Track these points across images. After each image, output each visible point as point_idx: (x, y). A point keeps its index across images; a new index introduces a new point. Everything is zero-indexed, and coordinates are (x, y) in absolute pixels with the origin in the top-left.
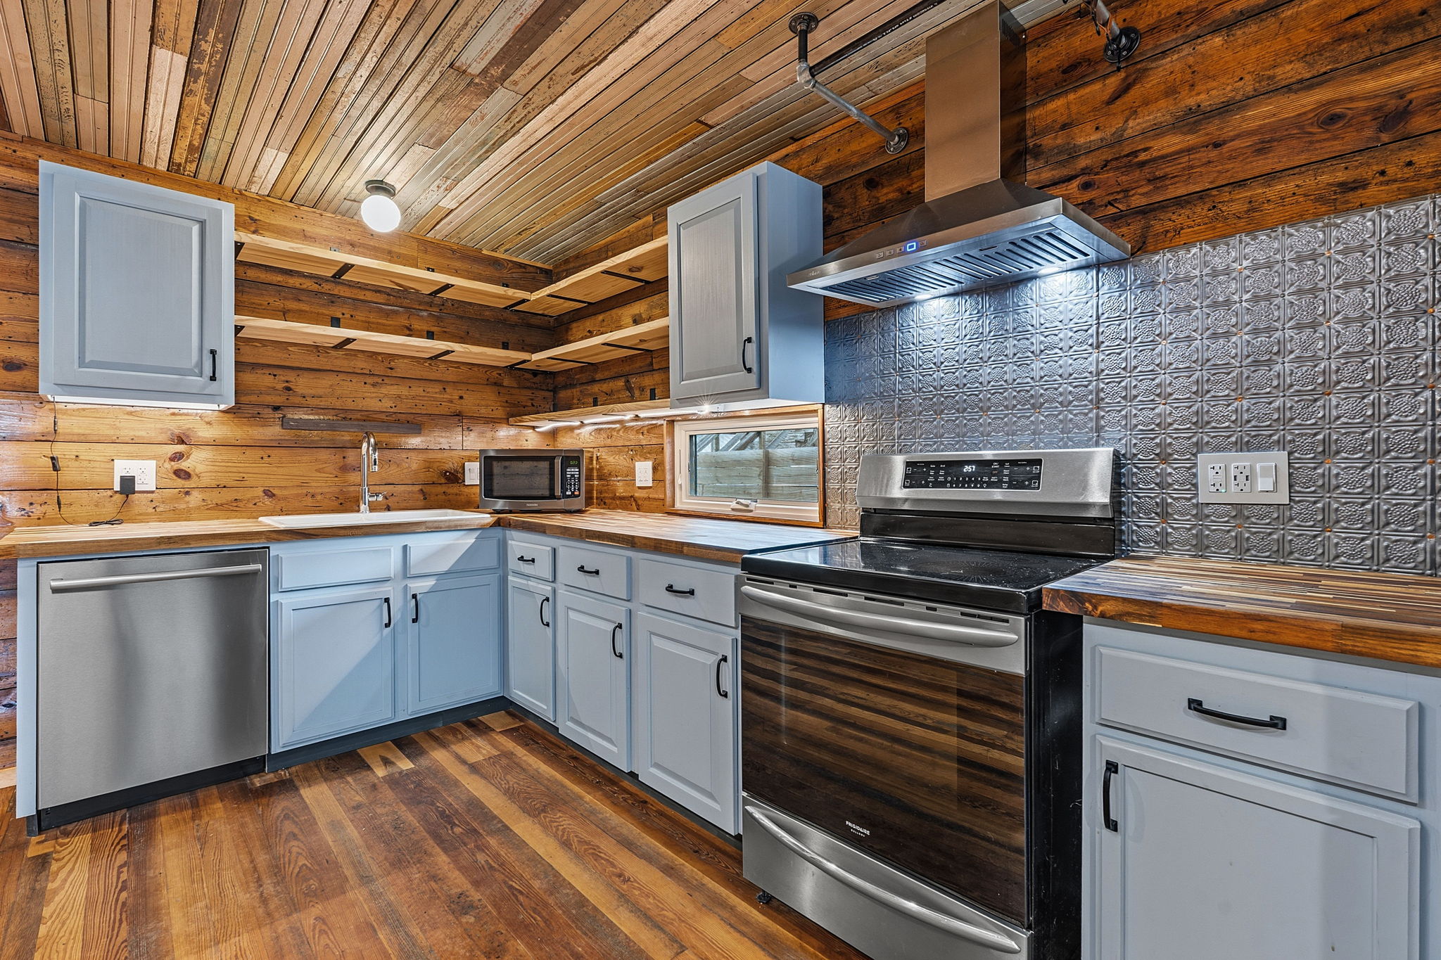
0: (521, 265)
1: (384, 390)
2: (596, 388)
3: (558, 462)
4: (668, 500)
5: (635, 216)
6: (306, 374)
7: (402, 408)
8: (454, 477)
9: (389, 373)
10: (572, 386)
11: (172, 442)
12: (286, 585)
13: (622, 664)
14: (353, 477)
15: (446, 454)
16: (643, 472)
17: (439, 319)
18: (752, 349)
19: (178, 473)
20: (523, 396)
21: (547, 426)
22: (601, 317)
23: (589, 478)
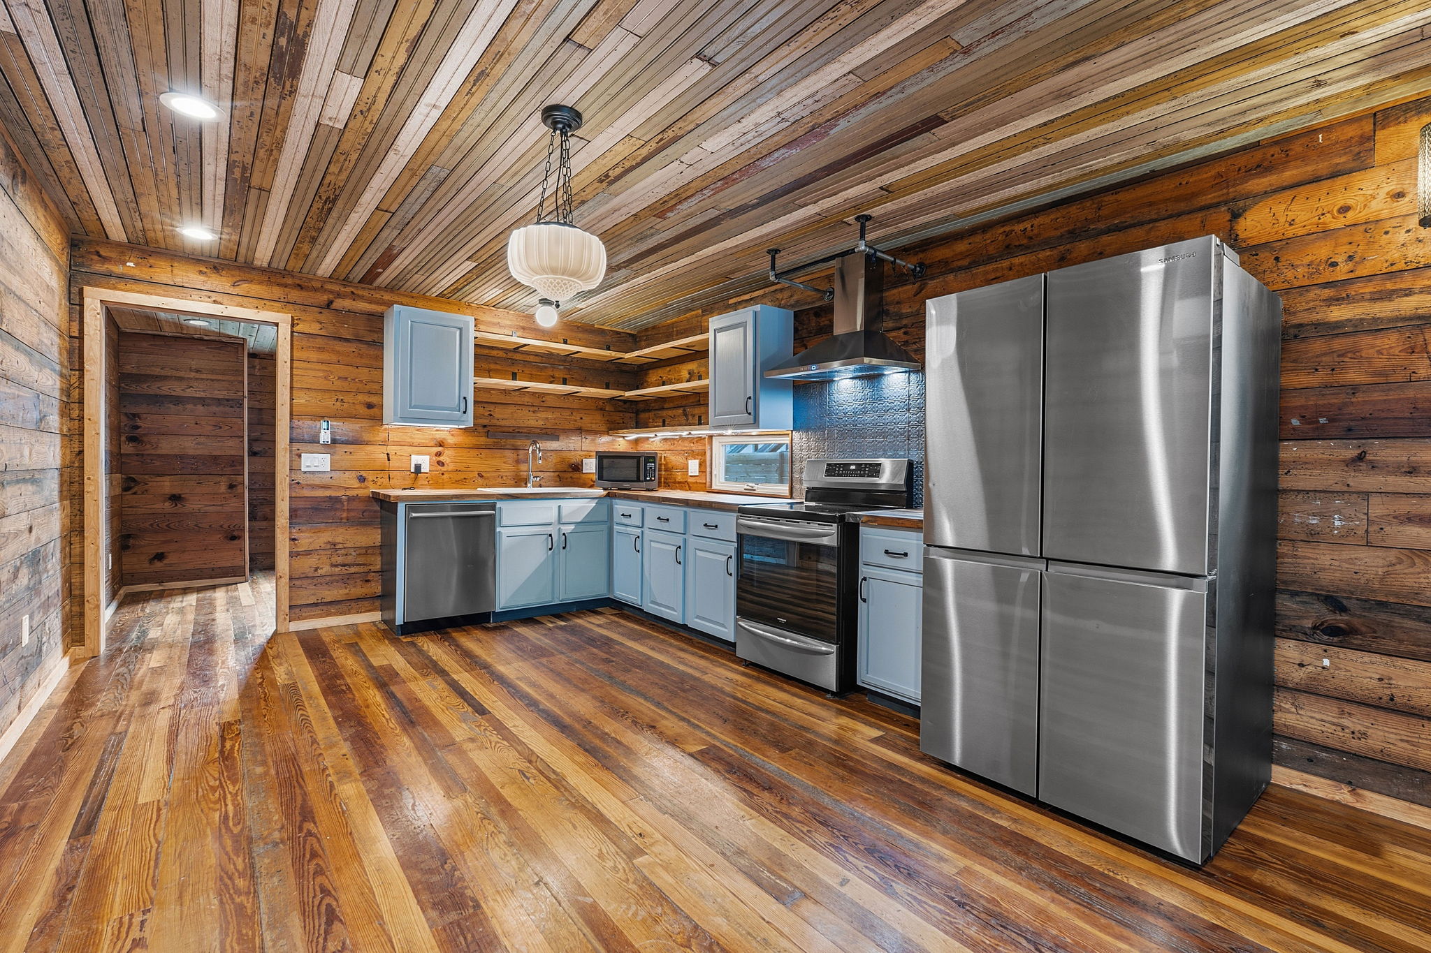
0: (619, 333)
1: (539, 415)
2: (664, 413)
3: (642, 460)
4: (708, 484)
5: (691, 310)
6: (500, 406)
7: (549, 426)
8: (577, 468)
9: (542, 404)
10: (649, 411)
11: (436, 446)
12: (504, 523)
13: (681, 567)
14: (523, 467)
15: (573, 453)
16: (693, 467)
17: (569, 370)
18: (751, 402)
19: (439, 462)
20: (617, 417)
21: (633, 437)
22: (668, 369)
23: (660, 470)
